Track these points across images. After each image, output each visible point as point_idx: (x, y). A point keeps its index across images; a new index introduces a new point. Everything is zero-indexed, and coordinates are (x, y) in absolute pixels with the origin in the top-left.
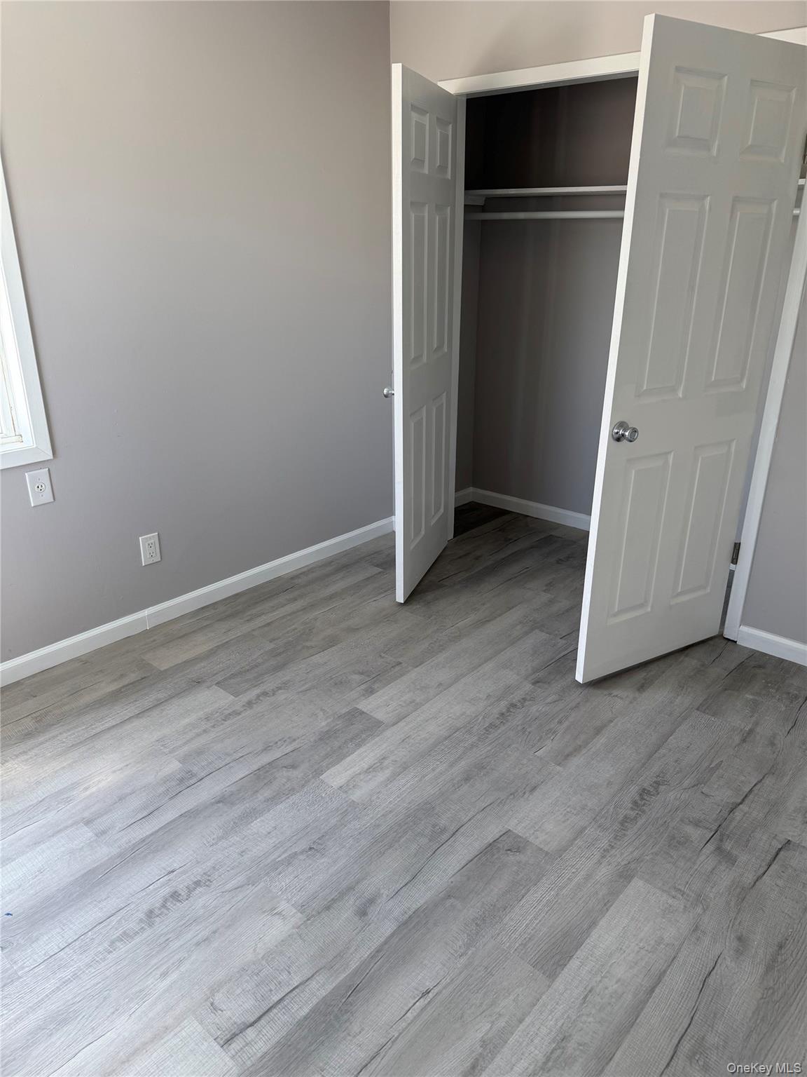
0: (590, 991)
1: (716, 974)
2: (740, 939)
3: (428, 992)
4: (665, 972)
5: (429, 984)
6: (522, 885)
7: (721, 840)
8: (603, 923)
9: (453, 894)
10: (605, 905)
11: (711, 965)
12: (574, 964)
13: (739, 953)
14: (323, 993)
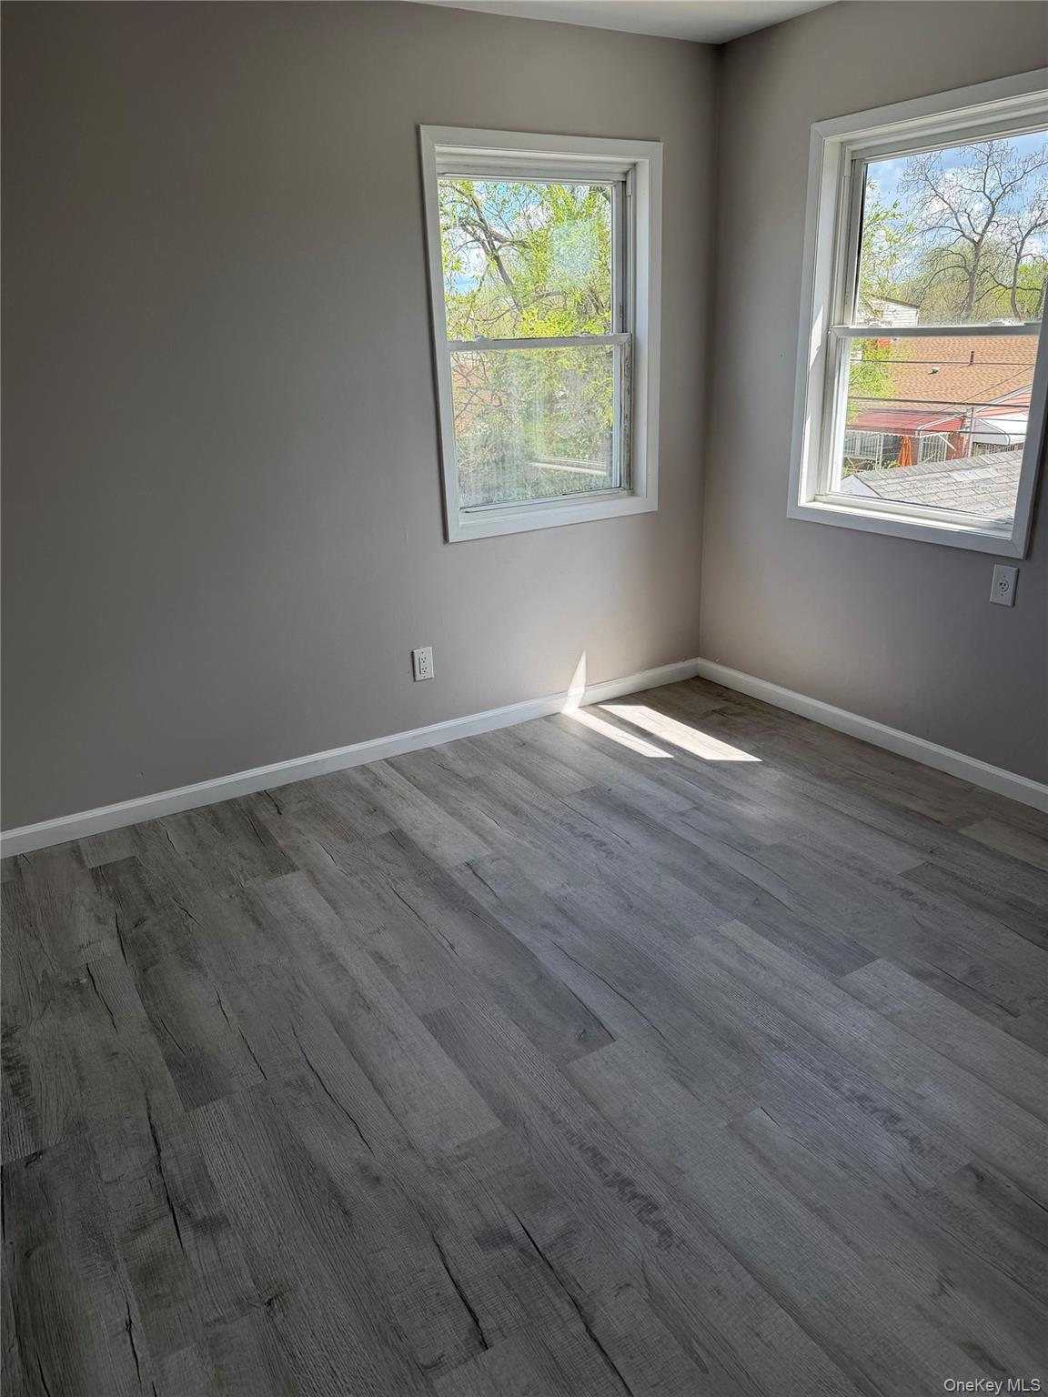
0: (397, 1038)
1: (356, 1136)
2: (378, 1179)
3: (452, 947)
4: (382, 1097)
5: (458, 950)
6: (533, 1028)
7: (522, 1250)
8: (459, 1073)
9: (542, 979)
10: (478, 1083)
11: (366, 1136)
12: (428, 1036)
13: (364, 1169)
14: (481, 901)
